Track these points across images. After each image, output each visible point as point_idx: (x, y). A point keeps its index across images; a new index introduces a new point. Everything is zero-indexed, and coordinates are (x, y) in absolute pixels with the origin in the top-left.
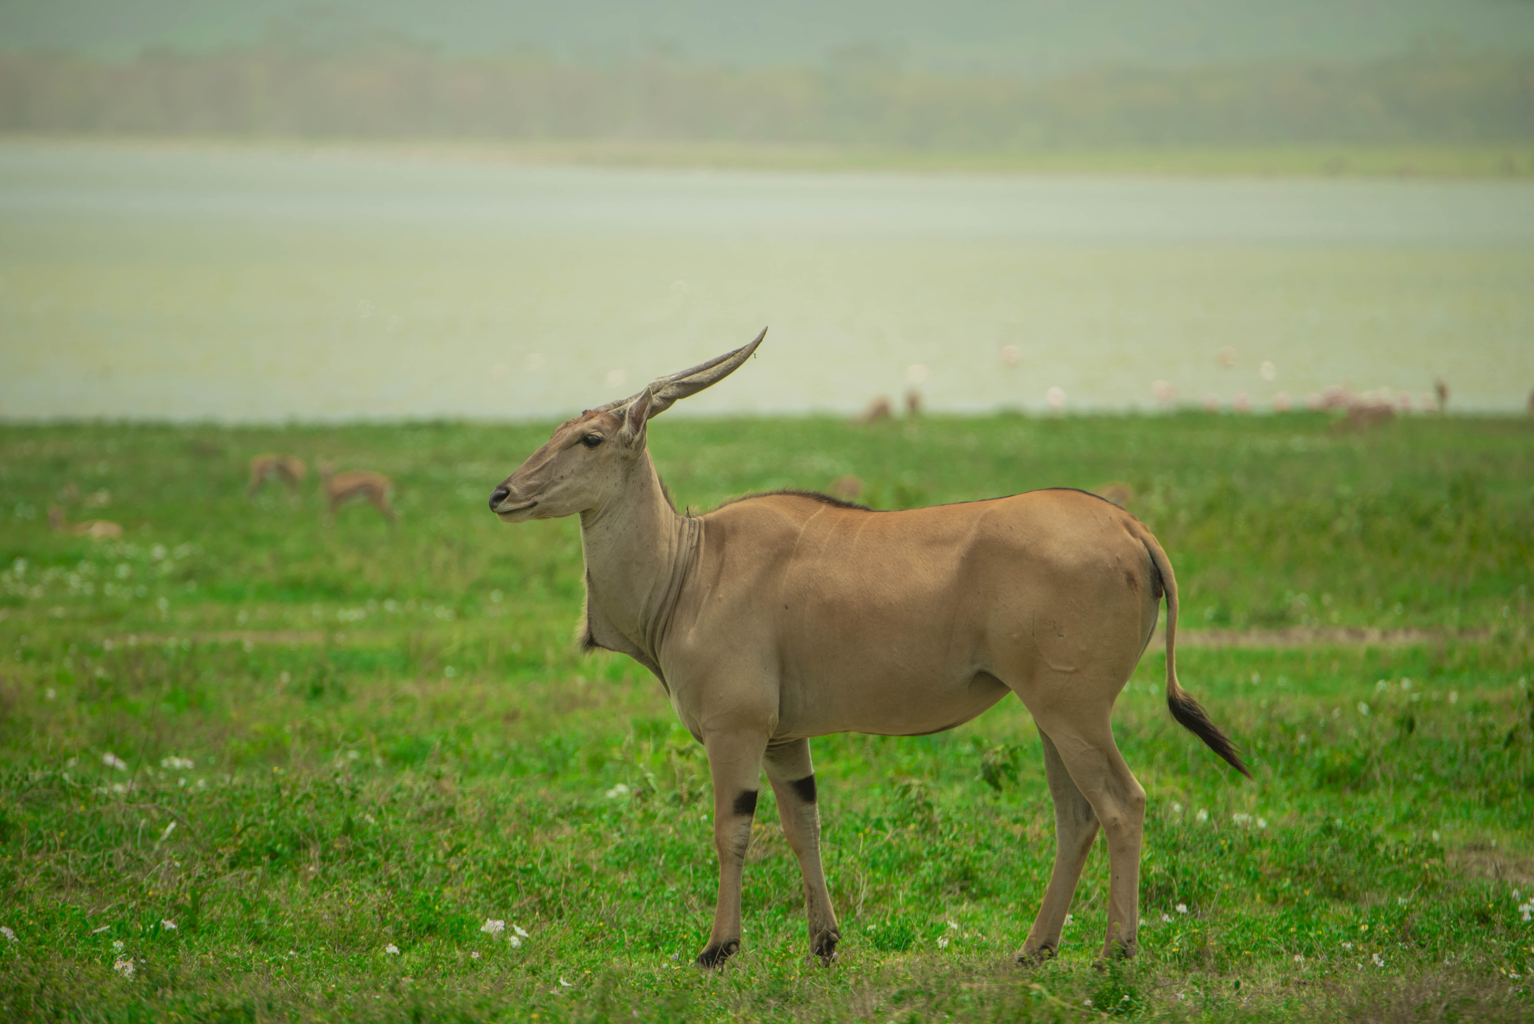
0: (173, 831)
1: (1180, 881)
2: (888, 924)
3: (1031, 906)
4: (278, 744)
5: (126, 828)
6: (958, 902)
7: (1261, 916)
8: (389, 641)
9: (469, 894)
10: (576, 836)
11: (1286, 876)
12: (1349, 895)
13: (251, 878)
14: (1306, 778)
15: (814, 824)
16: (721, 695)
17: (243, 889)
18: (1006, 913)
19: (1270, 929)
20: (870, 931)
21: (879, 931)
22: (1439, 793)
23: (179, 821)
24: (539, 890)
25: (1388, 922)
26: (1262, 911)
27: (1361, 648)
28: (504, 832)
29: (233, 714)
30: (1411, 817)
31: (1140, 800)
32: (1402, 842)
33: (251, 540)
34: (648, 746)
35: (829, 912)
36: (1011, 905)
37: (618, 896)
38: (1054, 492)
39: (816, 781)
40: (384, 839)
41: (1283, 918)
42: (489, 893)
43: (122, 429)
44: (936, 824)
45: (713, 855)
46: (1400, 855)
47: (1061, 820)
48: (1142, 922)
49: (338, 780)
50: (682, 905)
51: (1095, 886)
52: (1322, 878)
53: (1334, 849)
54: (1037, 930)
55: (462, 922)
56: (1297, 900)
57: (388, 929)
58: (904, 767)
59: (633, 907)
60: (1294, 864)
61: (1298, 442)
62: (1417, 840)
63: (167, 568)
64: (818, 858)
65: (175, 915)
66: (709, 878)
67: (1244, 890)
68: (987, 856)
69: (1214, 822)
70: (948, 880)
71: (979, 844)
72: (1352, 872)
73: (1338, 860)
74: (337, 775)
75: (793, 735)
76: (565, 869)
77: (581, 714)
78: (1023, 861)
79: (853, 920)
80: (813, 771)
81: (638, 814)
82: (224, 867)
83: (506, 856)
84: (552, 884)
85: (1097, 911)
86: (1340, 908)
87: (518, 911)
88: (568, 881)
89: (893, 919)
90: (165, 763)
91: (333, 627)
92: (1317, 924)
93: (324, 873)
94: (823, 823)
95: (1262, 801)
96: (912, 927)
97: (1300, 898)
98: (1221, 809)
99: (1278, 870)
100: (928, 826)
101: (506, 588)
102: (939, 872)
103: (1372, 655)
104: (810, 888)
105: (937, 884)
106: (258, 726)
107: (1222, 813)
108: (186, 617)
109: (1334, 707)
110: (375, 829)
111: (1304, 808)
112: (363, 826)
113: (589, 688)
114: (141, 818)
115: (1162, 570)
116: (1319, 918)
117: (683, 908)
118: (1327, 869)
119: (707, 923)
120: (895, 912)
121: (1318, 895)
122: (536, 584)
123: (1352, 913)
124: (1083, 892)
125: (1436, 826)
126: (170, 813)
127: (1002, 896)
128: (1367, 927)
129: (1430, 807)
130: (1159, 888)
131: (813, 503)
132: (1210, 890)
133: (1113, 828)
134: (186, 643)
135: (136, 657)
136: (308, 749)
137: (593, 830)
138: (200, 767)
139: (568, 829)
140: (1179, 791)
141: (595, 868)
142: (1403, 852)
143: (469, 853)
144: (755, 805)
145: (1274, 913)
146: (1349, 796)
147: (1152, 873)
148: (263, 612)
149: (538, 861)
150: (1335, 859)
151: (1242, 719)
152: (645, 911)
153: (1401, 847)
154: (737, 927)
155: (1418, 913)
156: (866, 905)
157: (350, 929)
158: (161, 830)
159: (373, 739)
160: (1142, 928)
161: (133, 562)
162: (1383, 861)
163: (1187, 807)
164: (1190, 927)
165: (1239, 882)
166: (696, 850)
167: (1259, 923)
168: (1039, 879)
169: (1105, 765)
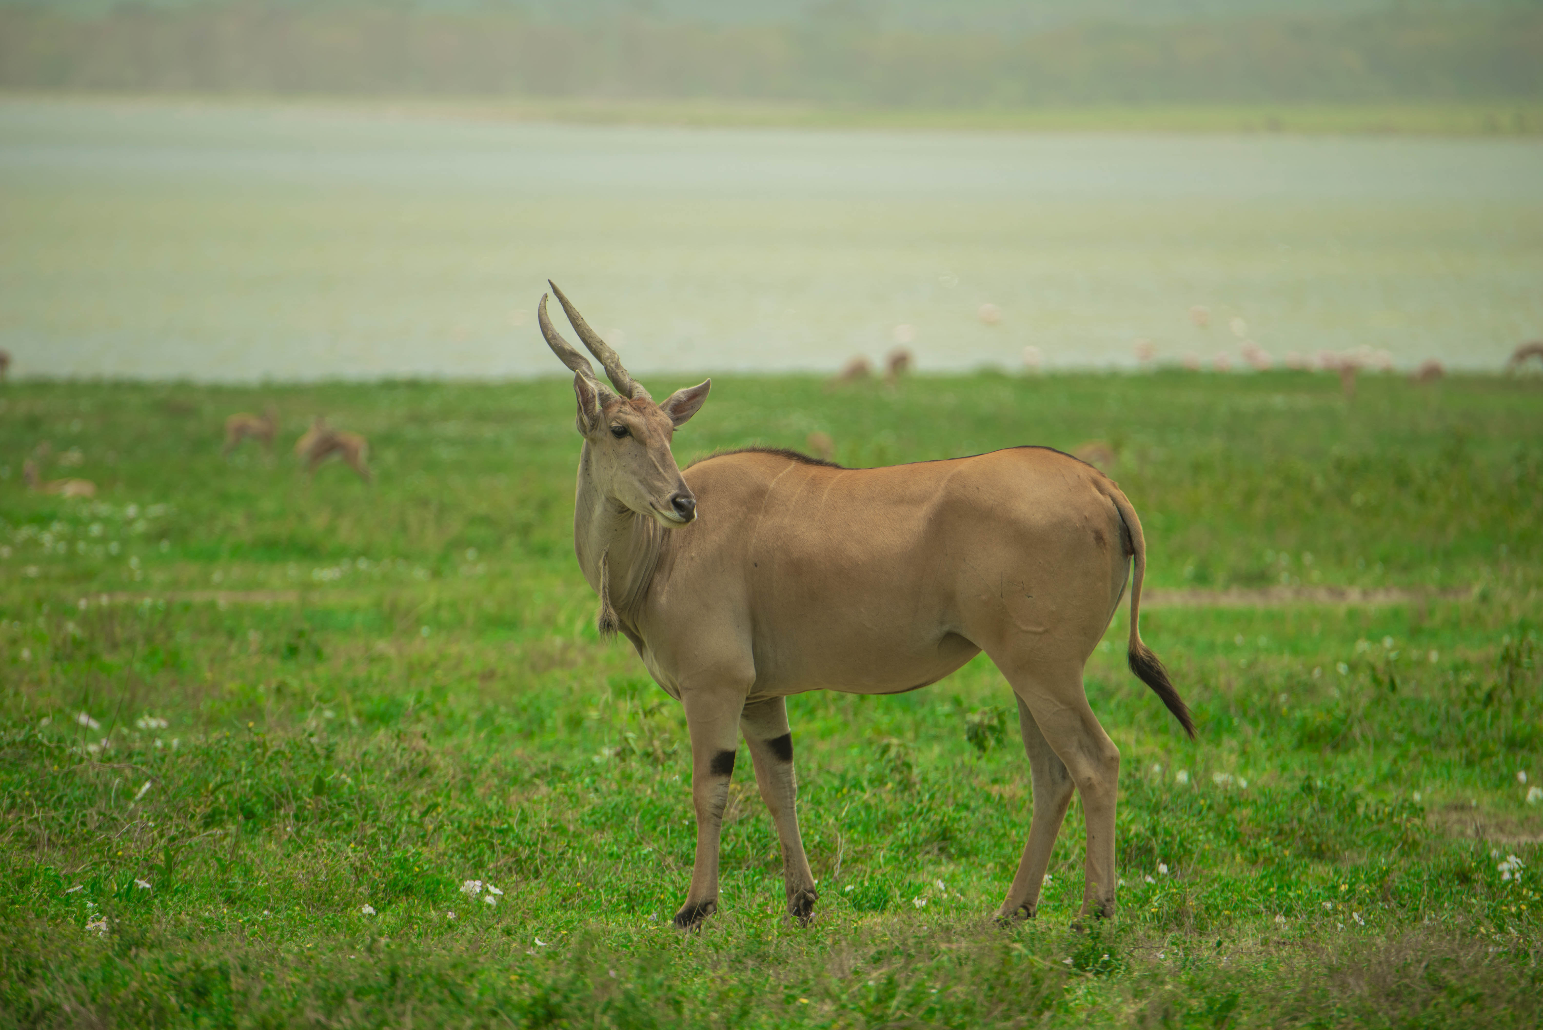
0: (148, 792)
1: (1160, 841)
2: (866, 884)
3: (1010, 866)
4: (252, 704)
5: (100, 789)
6: (937, 863)
7: (1241, 876)
8: (364, 599)
9: (444, 854)
10: (553, 796)
11: (1266, 836)
12: (1329, 854)
13: (224, 838)
14: (1286, 739)
15: (790, 783)
16: (696, 653)
17: (217, 849)
18: (984, 873)
19: (1250, 889)
20: (849, 892)
21: (857, 890)
22: (1420, 753)
23: (153, 781)
24: (516, 849)
25: (1368, 881)
26: (1242, 871)
27: (1341, 608)
28: (478, 792)
29: (208, 675)
30: (1393, 776)
31: (1114, 759)
32: (1382, 801)
33: (225, 498)
34: (626, 706)
35: (805, 871)
36: (990, 865)
37: (595, 857)
38: (1023, 450)
39: (793, 740)
40: (360, 800)
41: (1263, 878)
42: (464, 853)
43: (95, 387)
44: (915, 784)
45: (689, 815)
46: (1380, 814)
47: (1037, 780)
48: (1121, 882)
49: (314, 740)
50: (658, 865)
51: (1074, 846)
52: (1302, 838)
53: (1314, 809)
54: (1015, 890)
55: (439, 882)
56: (1277, 860)
57: (364, 890)
58: (884, 727)
59: (610, 867)
60: (1273, 825)
61: (1278, 400)
62: (1397, 798)
63: (140, 527)
64: (794, 818)
65: (148, 875)
66: (685, 837)
67: (1224, 850)
68: (965, 817)
69: (1194, 782)
70: (927, 842)
71: (957, 805)
72: (1332, 832)
73: (1318, 819)
74: (311, 735)
75: (768, 693)
76: (542, 829)
77: (558, 673)
78: (1003, 821)
79: (830, 880)
80: (790, 729)
81: (616, 774)
82: (198, 828)
83: (481, 816)
84: (528, 844)
85: (1077, 871)
86: (1320, 868)
87: (494, 871)
88: (545, 841)
89: (872, 879)
90: (141, 724)
91: (308, 586)
92: (1297, 885)
93: (298, 832)
94: (801, 783)
95: (1242, 761)
96: (890, 887)
97: (1279, 858)
98: (1200, 768)
99: (1259, 830)
100: (906, 786)
101: (481, 548)
102: (917, 832)
103: (1352, 614)
104: (787, 848)
105: (915, 845)
106: (232, 686)
107: (1201, 773)
108: (159, 577)
109: (1314, 667)
110: (350, 787)
111: (1284, 768)
112: (337, 786)
113: (566, 647)
114: (116, 778)
115: (1131, 527)
116: (1299, 877)
117: (661, 868)
118: (1307, 829)
119: (684, 883)
120: (873, 873)
121: (1299, 856)
122: (512, 542)
123: (1332, 873)
124: (1062, 852)
125: (1416, 786)
126: (144, 773)
127: (980, 856)
128: (1347, 886)
129: (1411, 766)
130: (1139, 848)
131: (782, 460)
132: (1190, 850)
133: (1088, 788)
134: (161, 602)
135: (109, 616)
136: (282, 708)
137: (569, 790)
138: (174, 726)
139: (544, 789)
140: (1159, 751)
141: (572, 828)
142: (1384, 812)
143: (445, 813)
144: (733, 766)
145: (1254, 873)
146: (1329, 755)
147: (1132, 833)
148: (237, 571)
149: (513, 822)
150: (1315, 819)
151: (1222, 678)
152: (622, 871)
153: (1381, 806)
154: (714, 888)
155: (1397, 873)
156: (844, 866)
157: (324, 889)
158: (136, 790)
159: (348, 698)
160: (1122, 888)
161: (106, 521)
162: (1363, 821)
163: (1166, 767)
164: (1169, 887)
165: (1219, 841)
166: (672, 810)
167: (1239, 884)
168: (1017, 839)
169: (1078, 724)
